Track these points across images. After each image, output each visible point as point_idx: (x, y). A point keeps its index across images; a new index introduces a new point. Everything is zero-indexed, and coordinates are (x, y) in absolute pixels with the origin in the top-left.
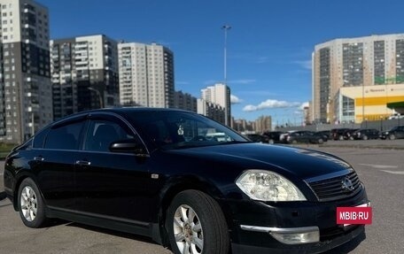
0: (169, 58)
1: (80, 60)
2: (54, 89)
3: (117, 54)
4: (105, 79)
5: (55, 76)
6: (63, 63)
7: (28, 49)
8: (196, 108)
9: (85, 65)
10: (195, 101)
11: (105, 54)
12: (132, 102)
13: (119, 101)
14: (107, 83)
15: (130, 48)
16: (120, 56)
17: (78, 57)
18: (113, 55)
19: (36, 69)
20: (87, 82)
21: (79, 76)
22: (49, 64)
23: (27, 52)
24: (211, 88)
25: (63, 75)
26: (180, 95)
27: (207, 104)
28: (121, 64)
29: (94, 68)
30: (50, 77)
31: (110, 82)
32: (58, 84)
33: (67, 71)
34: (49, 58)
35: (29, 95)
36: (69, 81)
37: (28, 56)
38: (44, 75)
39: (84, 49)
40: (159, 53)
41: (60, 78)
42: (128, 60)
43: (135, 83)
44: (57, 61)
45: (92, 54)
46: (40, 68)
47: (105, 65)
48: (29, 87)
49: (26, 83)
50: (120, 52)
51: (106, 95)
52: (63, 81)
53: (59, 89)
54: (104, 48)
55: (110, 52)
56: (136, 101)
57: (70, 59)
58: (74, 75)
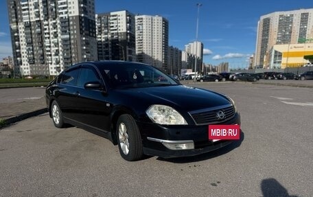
0: (166, 24)
1: (113, 27)
2: (98, 45)
3: (134, 22)
4: (127, 38)
5: (99, 36)
6: (103, 29)
7: (83, 20)
8: (181, 57)
9: (116, 30)
10: (181, 53)
11: (127, 23)
12: (142, 53)
13: (135, 52)
14: (129, 41)
15: (142, 19)
16: (136, 24)
17: (112, 25)
18: (132, 23)
19: (88, 32)
20: (117, 40)
21: (112, 37)
22: (95, 29)
23: (82, 22)
24: (192, 44)
25: (103, 36)
26: (172, 48)
27: (188, 54)
28: (136, 29)
29: (121, 31)
30: (96, 37)
31: (130, 40)
32: (101, 41)
33: (106, 34)
34: (95, 25)
35: (84, 48)
36: (107, 40)
37: (83, 25)
38: (93, 36)
39: (115, 19)
40: (159, 21)
41: (102, 38)
42: (141, 26)
43: (144, 41)
44: (100, 27)
45: (120, 22)
46: (90, 32)
47: (127, 30)
48: (84, 43)
49: (83, 40)
50: (136, 21)
51: (128, 49)
52: (103, 40)
53: (101, 44)
54: (127, 19)
55: (130, 21)
56: (145, 52)
57: (107, 26)
58: (110, 36)
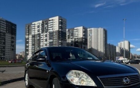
0: (105, 32)
1: (75, 35)
2: (67, 44)
3: (87, 32)
4: (83, 41)
5: (68, 40)
6: (70, 36)
7: (60, 32)
8: (115, 50)
9: (77, 36)
10: (115, 47)
11: (83, 32)
12: (92, 48)
13: (87, 47)
14: (84, 42)
15: (91, 30)
16: (88, 33)
17: (75, 34)
18: (86, 33)
19: (62, 38)
20: (77, 42)
21: (75, 40)
23: (60, 33)
24: (122, 42)
25: (70, 40)
26: (109, 45)
27: (120, 48)
28: (88, 35)
29: (80, 37)
30: (66, 40)
31: (84, 41)
32: (69, 43)
33: (72, 38)
34: (66, 35)
36: (72, 41)
37: (60, 34)
38: (65, 40)
39: (77, 31)
40: (101, 31)
42: (91, 34)
43: (93, 42)
44: (69, 36)
45: (79, 33)
46: (63, 38)
47: (83, 36)
48: (60, 44)
49: (59, 42)
50: (88, 31)
51: (83, 46)
52: (70, 42)
53: (69, 44)
54: (83, 31)
55: (85, 32)
57: (72, 35)
58: (73, 40)
